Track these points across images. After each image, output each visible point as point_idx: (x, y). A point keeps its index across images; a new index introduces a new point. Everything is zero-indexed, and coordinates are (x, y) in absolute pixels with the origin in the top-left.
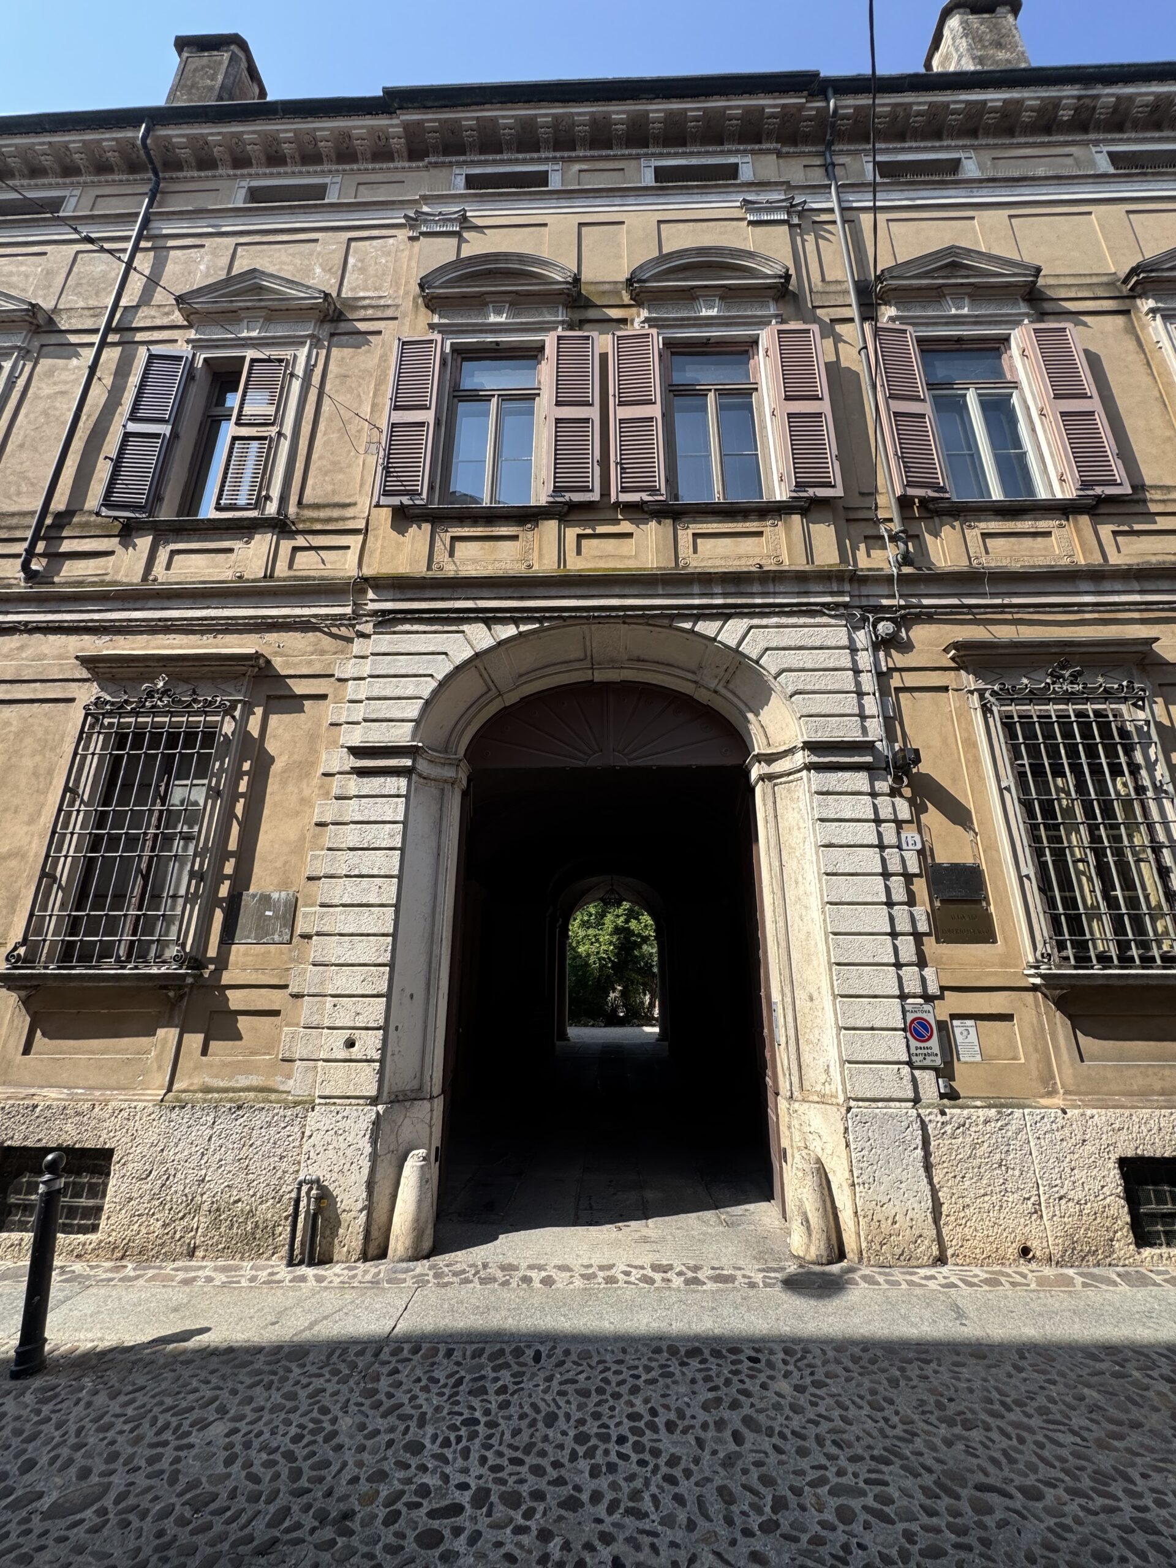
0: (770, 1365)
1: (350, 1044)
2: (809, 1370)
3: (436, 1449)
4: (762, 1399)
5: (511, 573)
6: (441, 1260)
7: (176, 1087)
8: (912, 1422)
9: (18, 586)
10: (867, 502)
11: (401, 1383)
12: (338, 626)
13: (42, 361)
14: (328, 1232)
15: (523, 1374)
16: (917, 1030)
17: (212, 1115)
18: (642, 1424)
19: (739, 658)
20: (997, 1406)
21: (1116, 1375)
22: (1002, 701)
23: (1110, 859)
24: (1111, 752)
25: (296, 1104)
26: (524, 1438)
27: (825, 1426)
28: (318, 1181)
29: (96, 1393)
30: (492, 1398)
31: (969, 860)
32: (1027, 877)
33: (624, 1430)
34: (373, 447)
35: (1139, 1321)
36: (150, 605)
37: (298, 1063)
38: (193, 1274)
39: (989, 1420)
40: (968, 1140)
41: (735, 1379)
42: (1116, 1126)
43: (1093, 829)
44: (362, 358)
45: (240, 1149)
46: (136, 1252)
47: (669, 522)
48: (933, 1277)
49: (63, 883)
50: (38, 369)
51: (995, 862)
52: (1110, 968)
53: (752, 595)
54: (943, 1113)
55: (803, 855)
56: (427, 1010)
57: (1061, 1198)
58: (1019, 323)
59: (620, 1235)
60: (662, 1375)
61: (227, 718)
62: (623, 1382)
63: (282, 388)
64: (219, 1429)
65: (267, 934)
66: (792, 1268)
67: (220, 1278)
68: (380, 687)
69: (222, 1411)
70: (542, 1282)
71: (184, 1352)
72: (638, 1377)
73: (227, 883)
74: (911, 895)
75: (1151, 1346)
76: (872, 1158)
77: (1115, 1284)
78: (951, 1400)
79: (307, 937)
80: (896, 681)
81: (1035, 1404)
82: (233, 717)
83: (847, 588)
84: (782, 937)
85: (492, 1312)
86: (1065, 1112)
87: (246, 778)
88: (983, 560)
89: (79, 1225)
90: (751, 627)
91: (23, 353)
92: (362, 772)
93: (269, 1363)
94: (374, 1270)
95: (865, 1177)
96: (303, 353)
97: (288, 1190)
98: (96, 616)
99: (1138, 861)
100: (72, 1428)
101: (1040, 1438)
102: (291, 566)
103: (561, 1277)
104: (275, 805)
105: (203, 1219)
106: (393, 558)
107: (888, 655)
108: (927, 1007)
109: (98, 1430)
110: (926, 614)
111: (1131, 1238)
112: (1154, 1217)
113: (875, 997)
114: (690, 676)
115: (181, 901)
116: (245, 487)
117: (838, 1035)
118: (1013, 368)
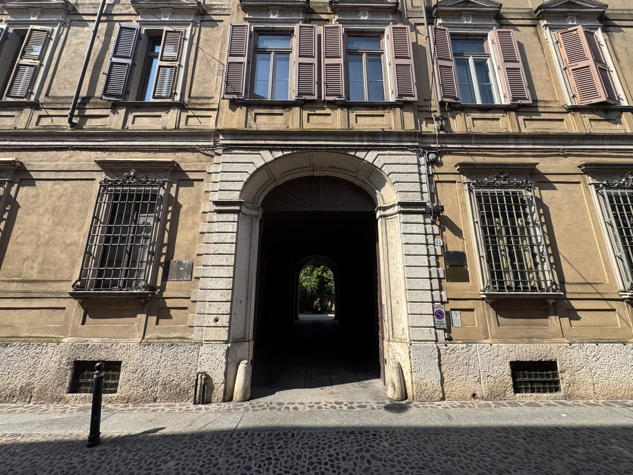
0: (380, 436)
1: (216, 320)
2: (395, 438)
3: (256, 468)
4: (377, 448)
5: (280, 129)
6: (254, 401)
7: (146, 337)
8: (432, 455)
9: (67, 129)
10: (427, 103)
11: (241, 446)
12: (207, 150)
13: (71, 27)
14: (209, 392)
15: (288, 442)
16: (438, 315)
17: (161, 348)
18: (333, 458)
19: (374, 168)
20: (463, 449)
21: (505, 437)
22: (477, 187)
23: (514, 250)
24: (517, 209)
25: (195, 343)
26: (290, 464)
27: (401, 457)
28: (205, 372)
29: (122, 451)
30: (276, 450)
31: (461, 250)
32: (483, 257)
33: (327, 460)
34: (221, 72)
35: (514, 419)
36: (126, 139)
37: (195, 328)
38: (156, 408)
39: (460, 453)
40: (455, 355)
41: (367, 442)
42: (510, 350)
43: (508, 238)
44: (215, 32)
45: (173, 361)
46: (132, 400)
47: (346, 109)
48: (440, 405)
49: (95, 256)
50: (70, 31)
51: (471, 251)
52: (511, 291)
53: (379, 141)
54: (446, 346)
55: (397, 247)
56: (247, 307)
57: (488, 376)
58: (492, 28)
59: (322, 391)
60: (340, 441)
61: (161, 188)
62: (326, 444)
63: (180, 44)
64: (172, 463)
65: (181, 277)
66: (388, 402)
67: (168, 409)
68: (226, 177)
69: (173, 457)
70: (293, 409)
71: (156, 436)
72: (331, 442)
73: (164, 256)
74: (438, 263)
75: (518, 427)
76: (419, 362)
77: (506, 406)
78: (446, 447)
79: (198, 278)
80: (435, 178)
81: (476, 448)
82: (164, 188)
83: (418, 139)
84: (387, 279)
85: (275, 420)
86: (491, 345)
87: (170, 213)
88: (472, 129)
89: (109, 391)
90: (379, 155)
91: (62, 23)
92: (219, 212)
93: (189, 440)
94: (228, 406)
95: (416, 369)
96: (189, 29)
97: (193, 376)
98: (103, 144)
99: (524, 251)
100: (114, 464)
101: (478, 459)
102: (186, 124)
103: (300, 407)
104: (183, 224)
105: (159, 388)
106: (230, 122)
107: (433, 167)
108: (442, 306)
109: (124, 465)
110: (448, 151)
111: (513, 390)
112: (521, 383)
113: (423, 302)
114: (353, 174)
115: (145, 264)
116: (165, 89)
117: (408, 317)
118: (488, 48)
